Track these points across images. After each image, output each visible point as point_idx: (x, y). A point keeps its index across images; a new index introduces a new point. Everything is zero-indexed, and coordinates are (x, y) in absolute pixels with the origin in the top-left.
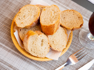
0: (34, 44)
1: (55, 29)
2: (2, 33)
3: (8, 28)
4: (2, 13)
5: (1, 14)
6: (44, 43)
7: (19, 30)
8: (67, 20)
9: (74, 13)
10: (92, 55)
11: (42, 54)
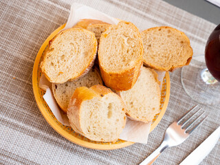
0: (93, 116)
1: (135, 76)
2: (13, 96)
3: (24, 82)
4: (5, 48)
5: (3, 52)
6: (113, 110)
7: (53, 88)
8: (157, 50)
9: (170, 34)
10: (215, 116)
11: (112, 133)
